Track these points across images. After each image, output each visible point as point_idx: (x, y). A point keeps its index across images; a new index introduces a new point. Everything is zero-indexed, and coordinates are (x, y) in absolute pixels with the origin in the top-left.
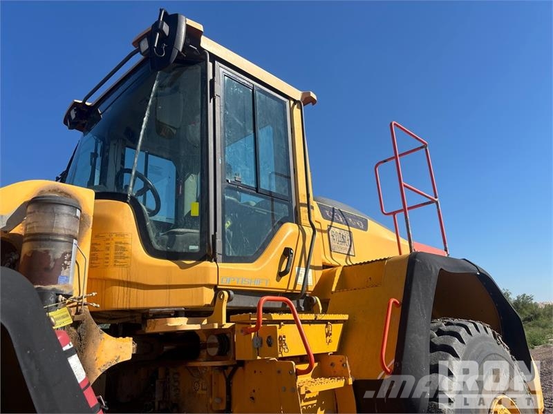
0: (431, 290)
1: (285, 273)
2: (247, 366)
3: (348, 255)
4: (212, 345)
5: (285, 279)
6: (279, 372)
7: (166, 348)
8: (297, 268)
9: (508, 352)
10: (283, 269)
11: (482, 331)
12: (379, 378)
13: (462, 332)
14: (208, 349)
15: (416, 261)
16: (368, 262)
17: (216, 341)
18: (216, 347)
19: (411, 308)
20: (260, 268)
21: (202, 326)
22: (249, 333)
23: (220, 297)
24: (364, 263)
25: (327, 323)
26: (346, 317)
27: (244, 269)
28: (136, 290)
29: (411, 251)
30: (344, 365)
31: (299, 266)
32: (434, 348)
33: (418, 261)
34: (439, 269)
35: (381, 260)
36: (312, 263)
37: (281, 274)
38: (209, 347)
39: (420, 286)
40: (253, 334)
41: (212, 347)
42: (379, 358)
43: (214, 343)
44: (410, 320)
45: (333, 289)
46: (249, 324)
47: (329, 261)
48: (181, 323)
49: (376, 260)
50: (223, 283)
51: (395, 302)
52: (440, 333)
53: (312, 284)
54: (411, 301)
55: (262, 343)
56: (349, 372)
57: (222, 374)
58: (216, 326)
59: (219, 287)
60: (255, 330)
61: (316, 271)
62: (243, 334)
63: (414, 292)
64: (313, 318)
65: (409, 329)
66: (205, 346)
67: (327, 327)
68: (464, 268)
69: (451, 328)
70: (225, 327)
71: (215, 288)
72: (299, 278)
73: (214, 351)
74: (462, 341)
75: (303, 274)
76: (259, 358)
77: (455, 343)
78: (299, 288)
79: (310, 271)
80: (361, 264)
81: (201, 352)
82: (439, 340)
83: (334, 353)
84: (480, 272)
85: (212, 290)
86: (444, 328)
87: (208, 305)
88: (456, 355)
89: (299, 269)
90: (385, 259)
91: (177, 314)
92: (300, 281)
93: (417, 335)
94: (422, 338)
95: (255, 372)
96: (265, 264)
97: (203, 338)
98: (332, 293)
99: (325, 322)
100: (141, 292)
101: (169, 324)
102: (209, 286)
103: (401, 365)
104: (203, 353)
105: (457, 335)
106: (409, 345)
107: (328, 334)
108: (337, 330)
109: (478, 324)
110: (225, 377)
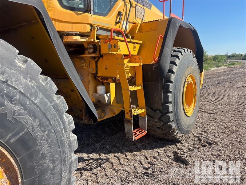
0: (175, 32)
1: (118, 22)
2: (104, 57)
3: (142, 19)
4: (90, 48)
5: (118, 25)
6: (117, 58)
7: (70, 49)
8: (123, 21)
9: (196, 61)
10: (117, 21)
11: (189, 52)
12: (152, 63)
13: (183, 51)
14: (89, 50)
15: (171, 20)
16: (152, 21)
17: (92, 46)
18: (92, 49)
19: (167, 38)
20: (108, 19)
21: (86, 40)
22: (106, 43)
23: (93, 29)
24: (150, 22)
25: (134, 44)
26: (141, 42)
27: (102, 18)
28: (58, 23)
29: (170, 17)
30: (139, 59)
31: (124, 21)
32: (172, 56)
33: (172, 20)
34: (180, 25)
35: (157, 20)
36: (129, 20)
37: (117, 23)
38: (89, 49)
39: (172, 31)
40: (108, 43)
41: (90, 49)
42: (153, 56)
43: (91, 48)
44: (166, 43)
45: (136, 32)
46: (107, 39)
47: (135, 21)
48: (78, 38)
49: (155, 20)
50: (94, 23)
51: (161, 36)
52: (175, 51)
53: (128, 29)
54: (168, 36)
55: (111, 47)
56: (141, 61)
57: (94, 60)
58: (92, 40)
59: (92, 25)
60: (109, 41)
61: (130, 24)
62: (104, 43)
63: (169, 33)
64: (130, 41)
65: (165, 46)
66: (87, 49)
67: (134, 45)
68: (188, 26)
69: (179, 50)
70: (95, 41)
71: (91, 25)
72: (124, 26)
73: (91, 51)
74: (182, 54)
75: (125, 24)
76: (110, 52)
77: (179, 55)
78: (123, 30)
79: (128, 24)
80: (148, 22)
81: (85, 51)
82: (174, 54)
83: (136, 55)
84: (194, 29)
85: (90, 26)
86: (176, 49)
87: (88, 32)
88: (179, 59)
89: (124, 22)
90: (159, 20)
91: (76, 35)
92: (124, 27)
93: (168, 49)
94: (169, 50)
95: (107, 59)
96: (111, 18)
97: (86, 46)
98: (136, 33)
99: (133, 43)
100: (60, 24)
101: (73, 38)
102: (88, 24)
103: (160, 58)
104: (86, 52)
105: (181, 52)
106: (164, 52)
107: (134, 48)
108: (138, 46)
109: (188, 49)
110: (95, 61)
